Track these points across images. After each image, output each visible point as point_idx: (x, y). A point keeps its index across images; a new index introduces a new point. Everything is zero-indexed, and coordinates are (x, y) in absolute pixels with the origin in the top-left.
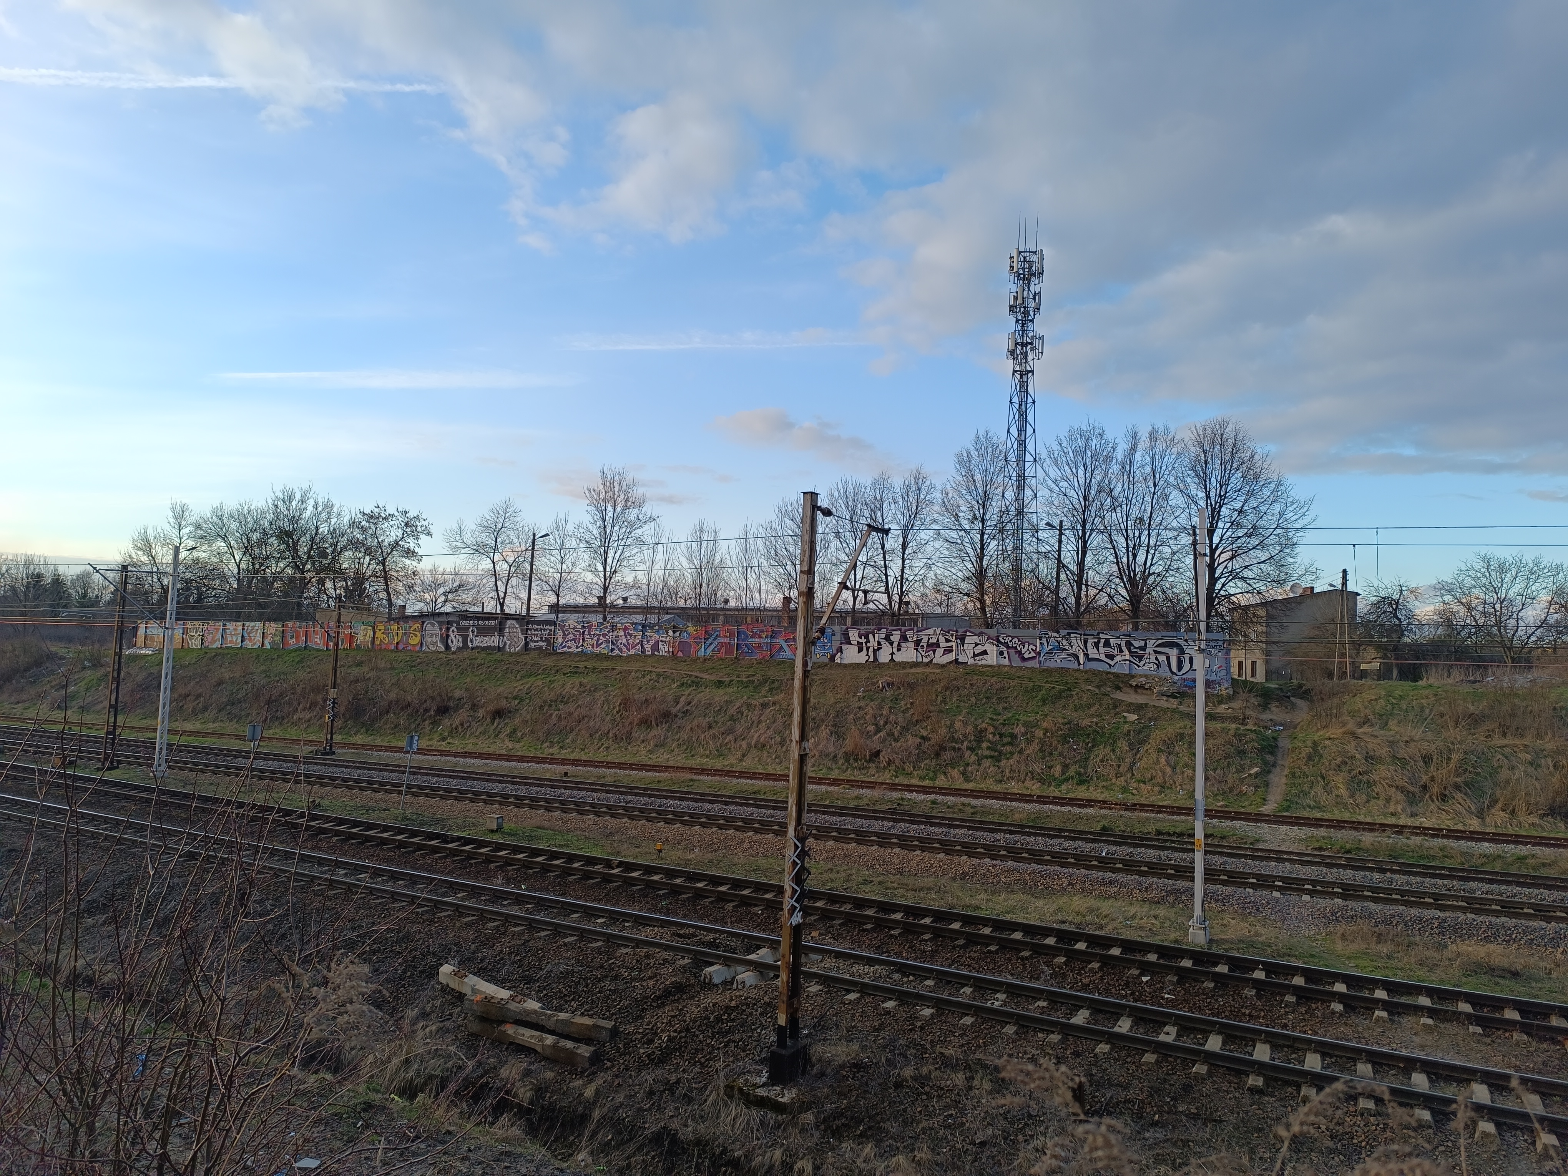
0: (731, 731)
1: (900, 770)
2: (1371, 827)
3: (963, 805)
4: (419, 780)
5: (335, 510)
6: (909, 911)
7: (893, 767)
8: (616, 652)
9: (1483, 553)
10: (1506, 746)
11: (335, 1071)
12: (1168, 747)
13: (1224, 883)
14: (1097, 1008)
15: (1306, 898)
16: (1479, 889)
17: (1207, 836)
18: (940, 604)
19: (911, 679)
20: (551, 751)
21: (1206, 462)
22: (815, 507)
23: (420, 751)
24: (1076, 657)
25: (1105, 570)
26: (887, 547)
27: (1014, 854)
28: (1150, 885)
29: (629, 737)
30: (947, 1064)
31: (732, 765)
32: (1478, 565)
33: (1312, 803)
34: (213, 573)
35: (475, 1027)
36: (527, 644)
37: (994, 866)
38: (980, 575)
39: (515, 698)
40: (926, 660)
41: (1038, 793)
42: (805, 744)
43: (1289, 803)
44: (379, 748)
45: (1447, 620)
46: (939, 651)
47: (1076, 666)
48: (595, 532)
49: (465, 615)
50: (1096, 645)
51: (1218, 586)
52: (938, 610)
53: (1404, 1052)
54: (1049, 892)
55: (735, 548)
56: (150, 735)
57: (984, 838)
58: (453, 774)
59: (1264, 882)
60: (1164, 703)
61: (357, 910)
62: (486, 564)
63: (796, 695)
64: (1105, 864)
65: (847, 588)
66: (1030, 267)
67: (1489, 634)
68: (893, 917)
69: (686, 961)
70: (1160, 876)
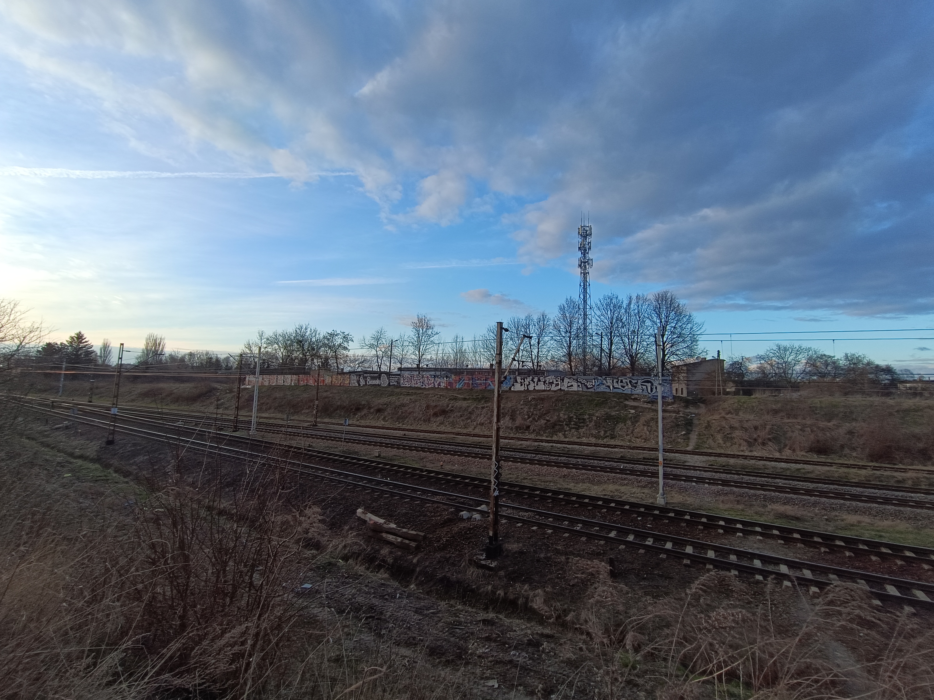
0: (469, 418)
1: (538, 434)
2: (733, 456)
3: (564, 447)
4: (349, 437)
5: (318, 332)
6: (543, 490)
7: (535, 433)
8: (424, 386)
9: (777, 343)
10: (789, 422)
11: (317, 550)
12: (647, 423)
13: (672, 479)
14: (619, 530)
15: (706, 485)
16: (780, 482)
17: (664, 460)
18: (554, 366)
19: (542, 397)
20: (399, 425)
21: (660, 308)
22: (502, 328)
23: (349, 425)
24: (609, 387)
25: (619, 352)
26: (532, 343)
27: (585, 467)
28: (641, 480)
29: (429, 420)
30: (558, 552)
31: (470, 432)
32: (775, 348)
33: (708, 446)
34: (273, 357)
35: (371, 534)
36: (389, 383)
37: (577, 472)
38: (569, 354)
39: (385, 404)
40: (548, 389)
41: (595, 442)
42: (499, 424)
43: (698, 446)
44: (334, 424)
45: (762, 370)
46: (554, 385)
47: (609, 391)
48: (415, 339)
49: (366, 372)
50: (617, 382)
51: (666, 358)
52: (553, 369)
53: (750, 551)
54: (599, 483)
55: (471, 344)
56: (250, 418)
57: (573, 461)
58: (361, 434)
59: (689, 479)
60: (645, 406)
61: (326, 486)
62: (374, 352)
63: (495, 404)
64: (623, 471)
65: (515, 360)
66: (586, 232)
67: (781, 376)
68: (536, 493)
69: (453, 510)
70: (645, 476)
